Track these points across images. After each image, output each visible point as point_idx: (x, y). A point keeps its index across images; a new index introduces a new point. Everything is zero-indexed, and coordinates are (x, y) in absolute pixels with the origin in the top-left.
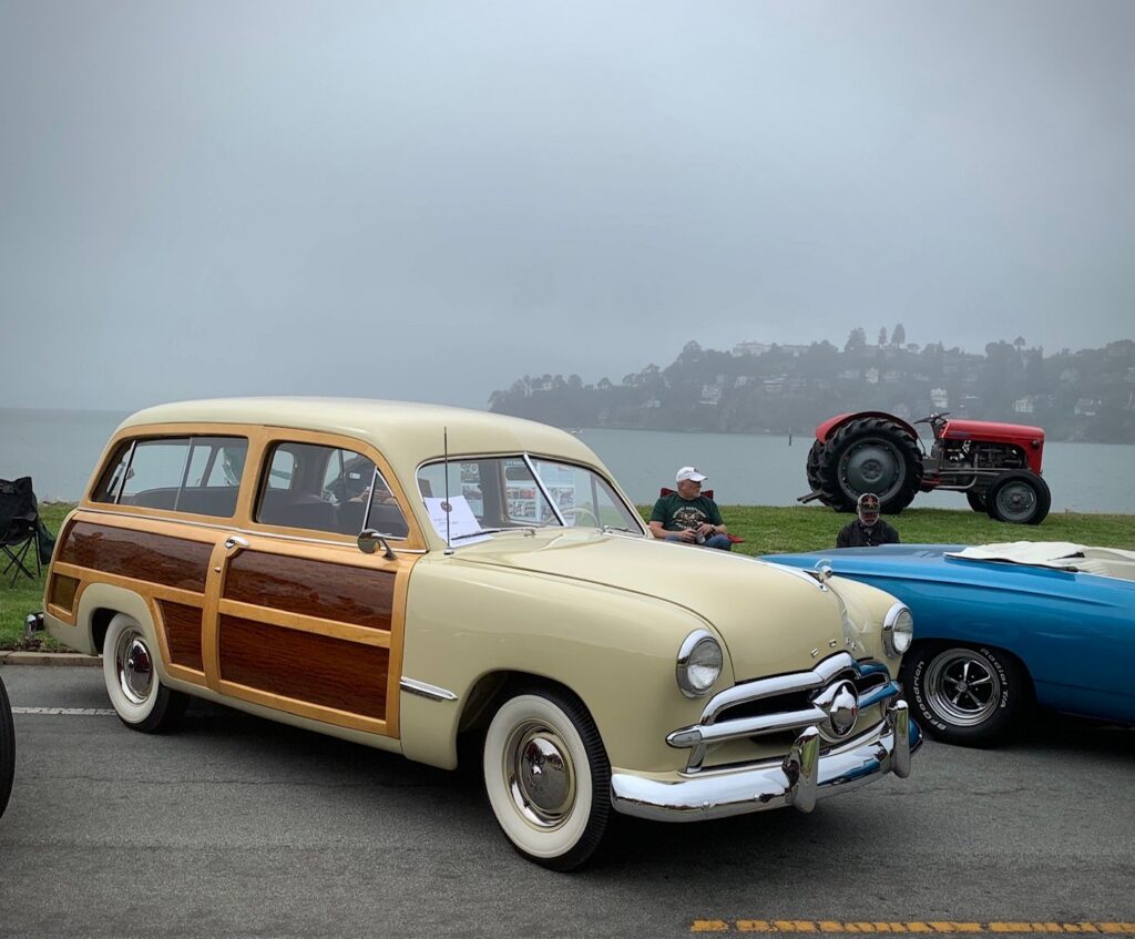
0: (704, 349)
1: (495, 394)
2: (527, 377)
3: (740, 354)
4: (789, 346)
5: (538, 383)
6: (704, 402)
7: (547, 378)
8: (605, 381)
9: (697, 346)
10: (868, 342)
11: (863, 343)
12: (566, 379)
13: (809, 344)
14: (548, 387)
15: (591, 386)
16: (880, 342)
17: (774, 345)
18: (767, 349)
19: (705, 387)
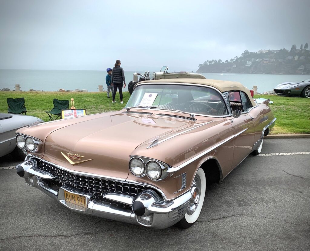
0: (249, 52)
1: (200, 65)
2: (208, 60)
3: (260, 53)
4: (274, 50)
5: (211, 62)
6: (246, 66)
7: (213, 60)
8: (227, 61)
9: (248, 51)
10: (297, 49)
11: (296, 49)
12: (217, 61)
13: (280, 50)
14: (213, 63)
15: (224, 62)
16: (300, 48)
17: (269, 50)
18: (267, 51)
19: (248, 62)
